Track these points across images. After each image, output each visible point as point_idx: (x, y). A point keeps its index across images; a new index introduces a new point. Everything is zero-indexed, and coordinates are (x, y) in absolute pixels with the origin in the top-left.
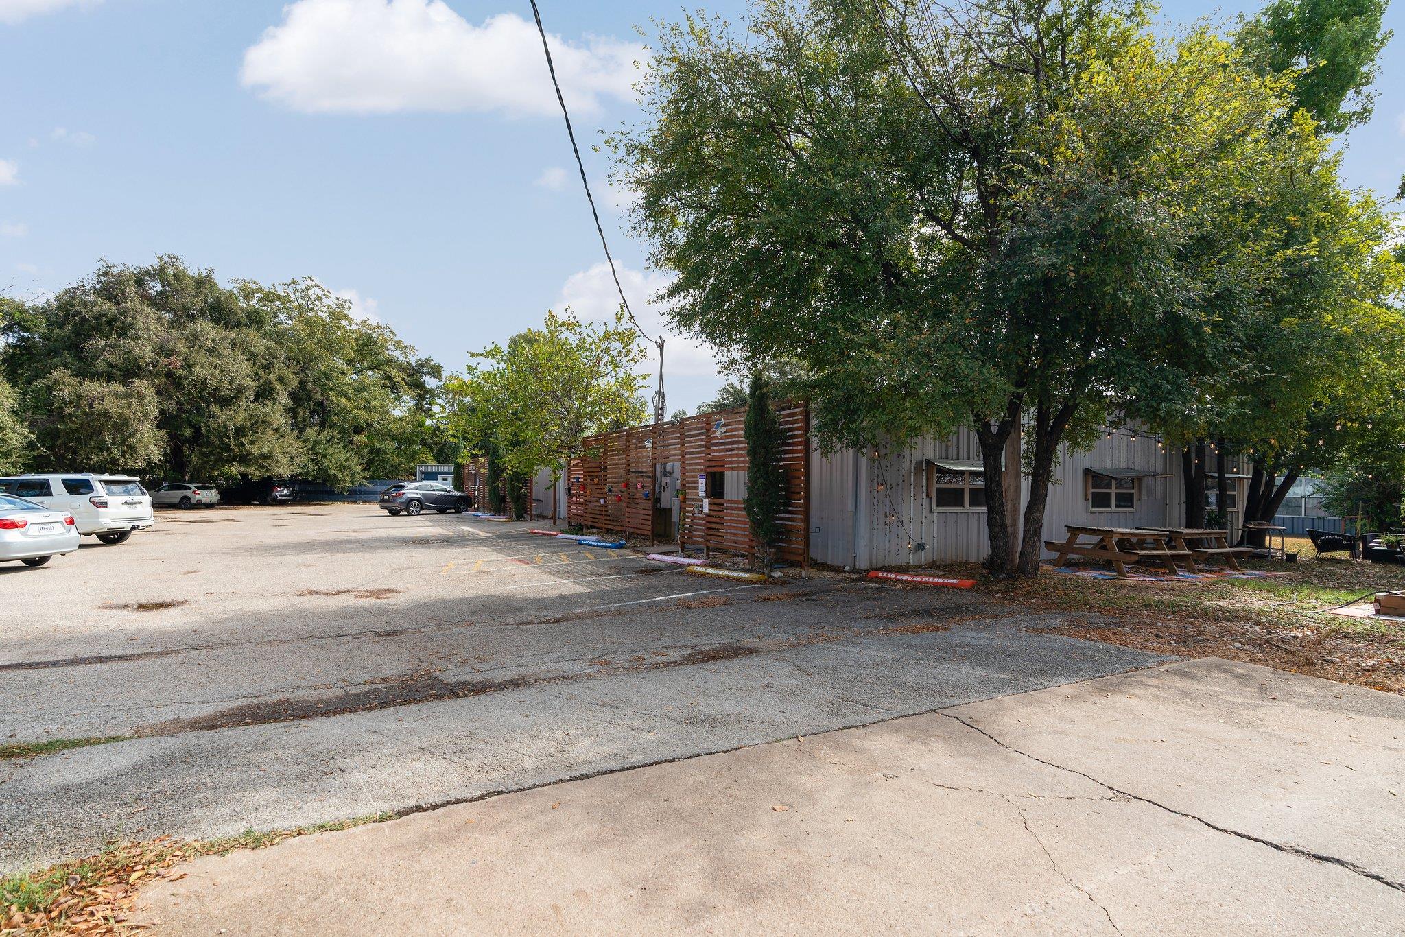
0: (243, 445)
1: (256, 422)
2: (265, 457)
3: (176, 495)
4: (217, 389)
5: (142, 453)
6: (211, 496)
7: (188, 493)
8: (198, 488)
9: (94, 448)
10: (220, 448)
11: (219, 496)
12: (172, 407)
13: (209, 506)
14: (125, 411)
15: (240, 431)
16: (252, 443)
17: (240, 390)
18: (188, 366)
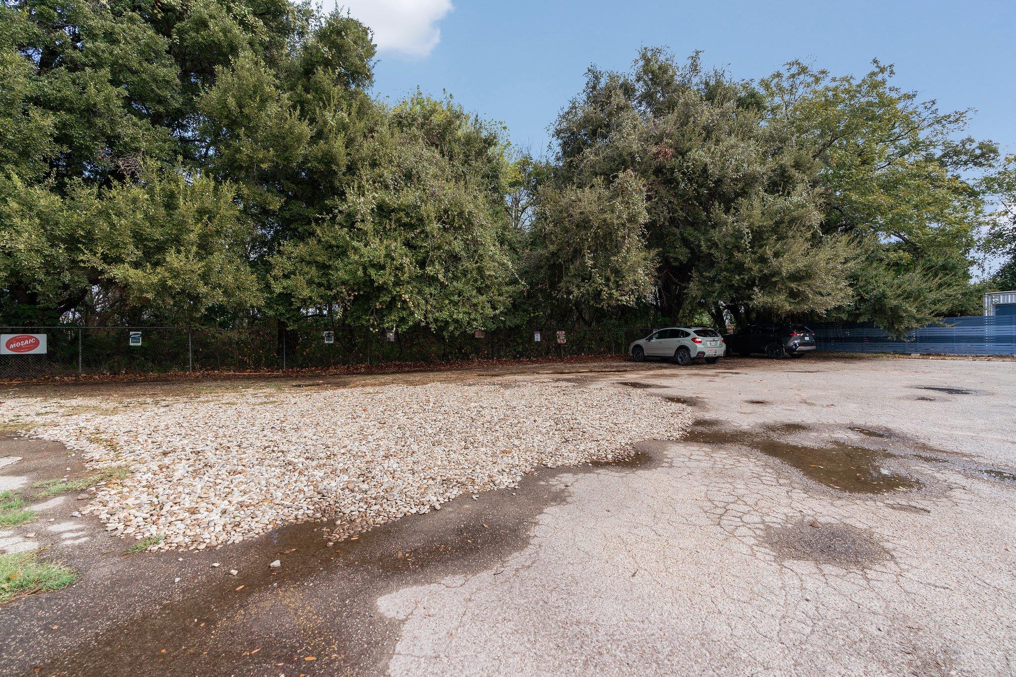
0: (763, 260)
1: (782, 222)
2: (796, 277)
3: (669, 346)
4: (719, 182)
5: (630, 278)
6: (712, 346)
7: (686, 341)
8: (698, 333)
9: (574, 276)
10: (727, 270)
11: (724, 346)
12: (664, 215)
13: (711, 361)
14: (607, 216)
15: (758, 236)
16: (776, 255)
17: (750, 181)
18: (682, 153)
